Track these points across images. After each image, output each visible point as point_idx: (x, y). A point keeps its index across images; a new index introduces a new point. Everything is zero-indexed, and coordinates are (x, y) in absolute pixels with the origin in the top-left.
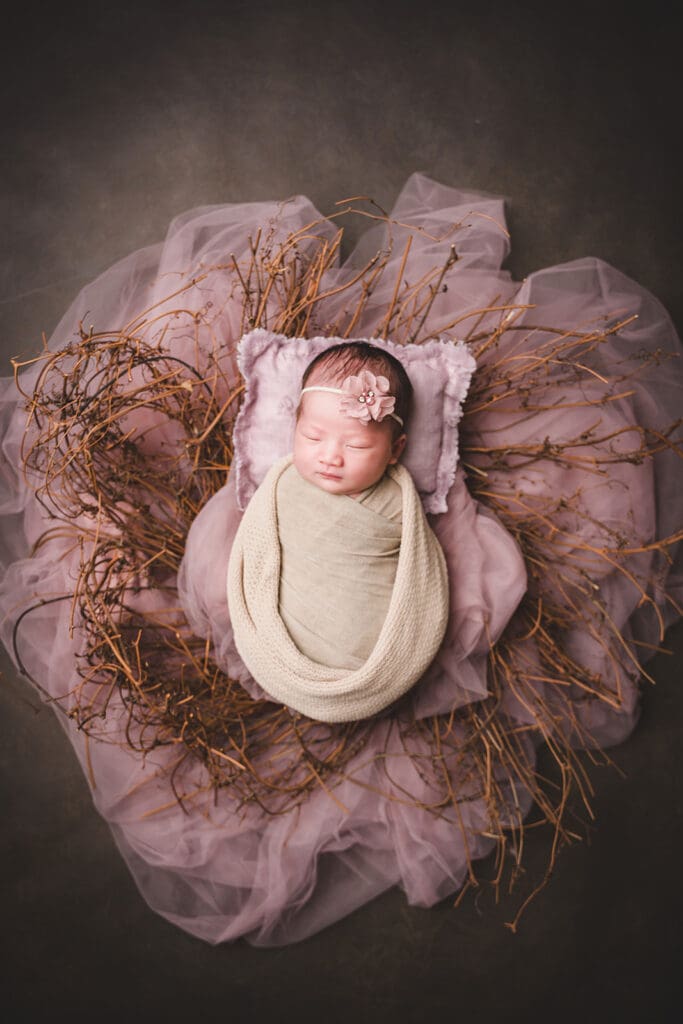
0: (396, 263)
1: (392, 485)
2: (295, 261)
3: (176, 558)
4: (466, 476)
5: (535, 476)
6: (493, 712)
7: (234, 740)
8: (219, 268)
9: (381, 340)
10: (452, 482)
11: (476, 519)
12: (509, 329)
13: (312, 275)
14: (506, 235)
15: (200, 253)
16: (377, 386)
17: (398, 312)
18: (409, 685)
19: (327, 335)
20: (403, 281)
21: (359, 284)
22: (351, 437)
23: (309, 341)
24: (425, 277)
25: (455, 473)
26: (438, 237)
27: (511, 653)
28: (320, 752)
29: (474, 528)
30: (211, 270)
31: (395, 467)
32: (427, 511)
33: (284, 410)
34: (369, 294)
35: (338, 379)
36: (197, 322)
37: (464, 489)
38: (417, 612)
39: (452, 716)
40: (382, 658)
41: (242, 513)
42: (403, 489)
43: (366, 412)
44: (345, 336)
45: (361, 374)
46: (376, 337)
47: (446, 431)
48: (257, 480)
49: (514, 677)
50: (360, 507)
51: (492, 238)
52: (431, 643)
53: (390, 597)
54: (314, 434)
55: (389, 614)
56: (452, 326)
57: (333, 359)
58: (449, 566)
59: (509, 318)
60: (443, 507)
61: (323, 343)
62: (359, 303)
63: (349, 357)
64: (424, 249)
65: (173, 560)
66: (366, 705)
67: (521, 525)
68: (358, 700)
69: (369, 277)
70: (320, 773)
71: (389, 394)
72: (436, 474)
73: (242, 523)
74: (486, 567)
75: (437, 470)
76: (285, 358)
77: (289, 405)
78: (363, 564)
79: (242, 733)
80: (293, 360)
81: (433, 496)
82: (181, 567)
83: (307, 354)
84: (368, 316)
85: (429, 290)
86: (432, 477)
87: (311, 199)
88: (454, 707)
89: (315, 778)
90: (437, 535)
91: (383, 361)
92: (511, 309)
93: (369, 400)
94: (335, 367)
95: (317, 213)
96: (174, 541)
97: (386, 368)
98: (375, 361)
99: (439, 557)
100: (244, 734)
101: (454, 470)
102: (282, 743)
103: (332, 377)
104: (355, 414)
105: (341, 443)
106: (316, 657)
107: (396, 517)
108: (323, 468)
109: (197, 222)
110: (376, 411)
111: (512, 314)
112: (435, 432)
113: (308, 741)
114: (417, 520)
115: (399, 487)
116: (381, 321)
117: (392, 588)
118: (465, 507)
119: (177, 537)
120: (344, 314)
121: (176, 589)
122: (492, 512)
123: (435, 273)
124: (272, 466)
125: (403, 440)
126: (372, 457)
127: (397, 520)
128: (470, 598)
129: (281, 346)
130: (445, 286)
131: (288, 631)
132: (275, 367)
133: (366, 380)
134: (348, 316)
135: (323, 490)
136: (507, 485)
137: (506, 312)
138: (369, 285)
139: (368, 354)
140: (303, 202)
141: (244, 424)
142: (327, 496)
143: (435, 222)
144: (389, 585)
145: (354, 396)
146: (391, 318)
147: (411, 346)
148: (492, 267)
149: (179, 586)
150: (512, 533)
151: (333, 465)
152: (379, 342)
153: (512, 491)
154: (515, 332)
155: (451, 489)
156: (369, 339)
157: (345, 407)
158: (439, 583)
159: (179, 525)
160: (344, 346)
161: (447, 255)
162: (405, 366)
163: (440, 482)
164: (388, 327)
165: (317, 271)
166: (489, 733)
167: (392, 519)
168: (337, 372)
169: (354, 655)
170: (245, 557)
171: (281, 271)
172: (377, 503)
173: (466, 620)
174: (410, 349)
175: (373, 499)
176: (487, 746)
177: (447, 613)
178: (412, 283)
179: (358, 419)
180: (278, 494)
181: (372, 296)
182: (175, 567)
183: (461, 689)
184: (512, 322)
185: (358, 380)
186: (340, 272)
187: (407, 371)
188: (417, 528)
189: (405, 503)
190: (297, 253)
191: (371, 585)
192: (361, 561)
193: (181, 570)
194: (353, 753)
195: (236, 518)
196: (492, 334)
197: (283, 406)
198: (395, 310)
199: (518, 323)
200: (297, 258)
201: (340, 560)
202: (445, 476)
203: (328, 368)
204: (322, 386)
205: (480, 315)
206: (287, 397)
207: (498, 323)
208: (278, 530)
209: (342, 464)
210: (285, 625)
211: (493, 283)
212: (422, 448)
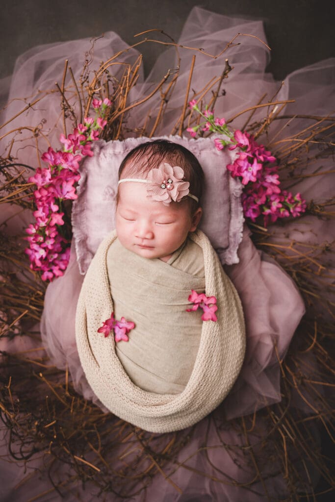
0: (186, 75)
1: (195, 248)
2: (108, 81)
3: (38, 311)
4: (251, 234)
5: (303, 227)
6: (286, 411)
7: (92, 444)
8: (52, 92)
9: (178, 137)
10: (241, 239)
11: (261, 264)
12: (275, 118)
13: (121, 92)
14: (267, 48)
15: (38, 82)
16: (174, 175)
17: (190, 113)
18: (220, 401)
19: (136, 137)
20: (191, 90)
21: (159, 94)
22: (158, 215)
23: (123, 142)
24: (208, 85)
25: (242, 232)
26: (216, 53)
27: (296, 364)
28: (158, 445)
29: (260, 272)
30: (47, 93)
31: (196, 233)
32: (224, 263)
33: (107, 197)
34: (167, 102)
35: (144, 171)
36: (37, 135)
37: (250, 244)
38: (222, 345)
39: (255, 415)
40: (197, 384)
41: (84, 276)
42: (204, 250)
43: (167, 196)
44: (151, 135)
45: (161, 166)
46: (174, 135)
47: (233, 201)
48: (93, 249)
49: (300, 382)
50: (171, 268)
51: (257, 50)
52: (234, 367)
53: (200, 335)
54: (130, 216)
55: (200, 348)
56: (232, 121)
57: (140, 156)
58: (243, 304)
59: (274, 112)
60: (236, 260)
61: (133, 142)
62: (160, 108)
63: (151, 153)
64: (206, 62)
65: (37, 313)
66: (187, 420)
67: (296, 266)
68: (181, 417)
69: (165, 89)
70: (159, 462)
71: (184, 180)
72: (228, 235)
73: (84, 284)
74: (272, 302)
75: (228, 231)
76: (106, 157)
77: (111, 192)
78: (177, 312)
79: (97, 439)
80: (112, 158)
81: (227, 250)
82: (42, 317)
83: (122, 152)
84: (167, 117)
85: (212, 95)
86: (225, 237)
87: (118, 33)
88: (256, 409)
89: (154, 467)
90: (232, 281)
91: (178, 154)
92: (275, 105)
93: (169, 186)
94: (141, 162)
95: (124, 43)
96: (35, 298)
97: (181, 159)
98: (172, 154)
99: (235, 299)
100: (99, 438)
101: (242, 230)
102: (128, 442)
103: (139, 170)
104: (158, 198)
105: (150, 221)
106: (147, 386)
107: (199, 272)
108: (139, 241)
109: (36, 58)
110: (174, 194)
111: (277, 107)
112: (224, 203)
113: (148, 439)
114: (216, 274)
115: (201, 249)
116: (177, 121)
117: (201, 328)
118: (252, 257)
119: (38, 294)
120: (149, 118)
121: (39, 333)
122: (272, 259)
123: (215, 80)
124: (103, 239)
125: (200, 212)
126: (176, 230)
127: (201, 275)
128: (261, 327)
129: (101, 148)
130: (224, 90)
131: (124, 368)
132: (99, 165)
133: (165, 171)
134: (152, 120)
135: (141, 256)
136: (283, 236)
137: (271, 107)
138: (166, 95)
139: (166, 149)
140: (113, 36)
141: (78, 209)
142: (146, 261)
143: (212, 42)
144: (199, 326)
145: (157, 185)
146: (184, 119)
147: (200, 139)
148: (258, 72)
149: (41, 331)
150: (289, 273)
151: (146, 239)
152: (176, 138)
153: (287, 240)
154: (279, 120)
155: (240, 245)
156: (168, 136)
157: (150, 194)
158: (237, 320)
159: (39, 286)
160: (148, 144)
161: (223, 67)
162: (197, 155)
163: (232, 240)
164: (183, 125)
165: (124, 89)
166: (283, 426)
167: (196, 275)
168: (143, 166)
169: (175, 383)
170: (87, 312)
171: (97, 91)
172: (184, 264)
173: (259, 343)
174: (200, 142)
175: (180, 261)
176: (284, 437)
177: (245, 342)
178: (198, 91)
179: (162, 202)
180: (108, 262)
181: (169, 103)
182: (37, 318)
183: (260, 396)
184: (277, 114)
185: (159, 172)
186: (144, 86)
187: (199, 159)
188: (216, 280)
189: (206, 261)
190: (108, 76)
191: (185, 327)
192: (176, 309)
193: (42, 320)
194: (182, 445)
195: (79, 280)
196: (263, 123)
197: (107, 194)
198: (187, 112)
199: (282, 114)
200: (109, 80)
201: (159, 311)
202: (235, 235)
203: (136, 163)
204: (132, 178)
205: (251, 111)
206: (109, 186)
207: (266, 115)
208: (110, 289)
209: (153, 237)
210: (121, 363)
211: (259, 85)
212: (216, 216)
